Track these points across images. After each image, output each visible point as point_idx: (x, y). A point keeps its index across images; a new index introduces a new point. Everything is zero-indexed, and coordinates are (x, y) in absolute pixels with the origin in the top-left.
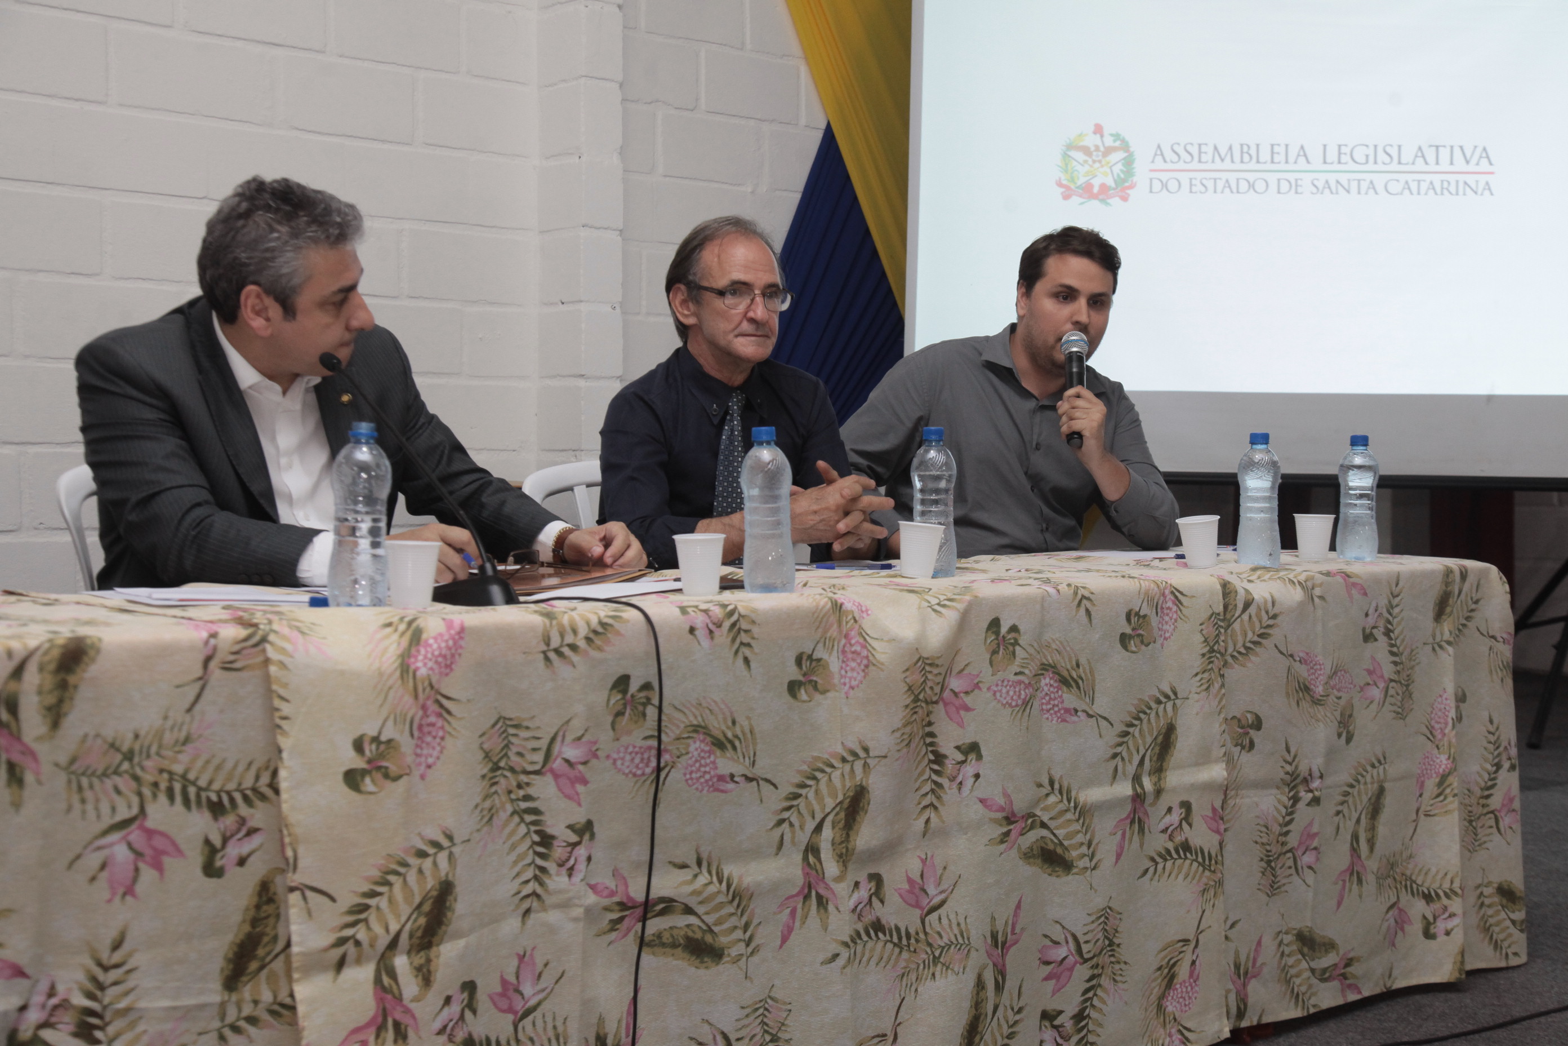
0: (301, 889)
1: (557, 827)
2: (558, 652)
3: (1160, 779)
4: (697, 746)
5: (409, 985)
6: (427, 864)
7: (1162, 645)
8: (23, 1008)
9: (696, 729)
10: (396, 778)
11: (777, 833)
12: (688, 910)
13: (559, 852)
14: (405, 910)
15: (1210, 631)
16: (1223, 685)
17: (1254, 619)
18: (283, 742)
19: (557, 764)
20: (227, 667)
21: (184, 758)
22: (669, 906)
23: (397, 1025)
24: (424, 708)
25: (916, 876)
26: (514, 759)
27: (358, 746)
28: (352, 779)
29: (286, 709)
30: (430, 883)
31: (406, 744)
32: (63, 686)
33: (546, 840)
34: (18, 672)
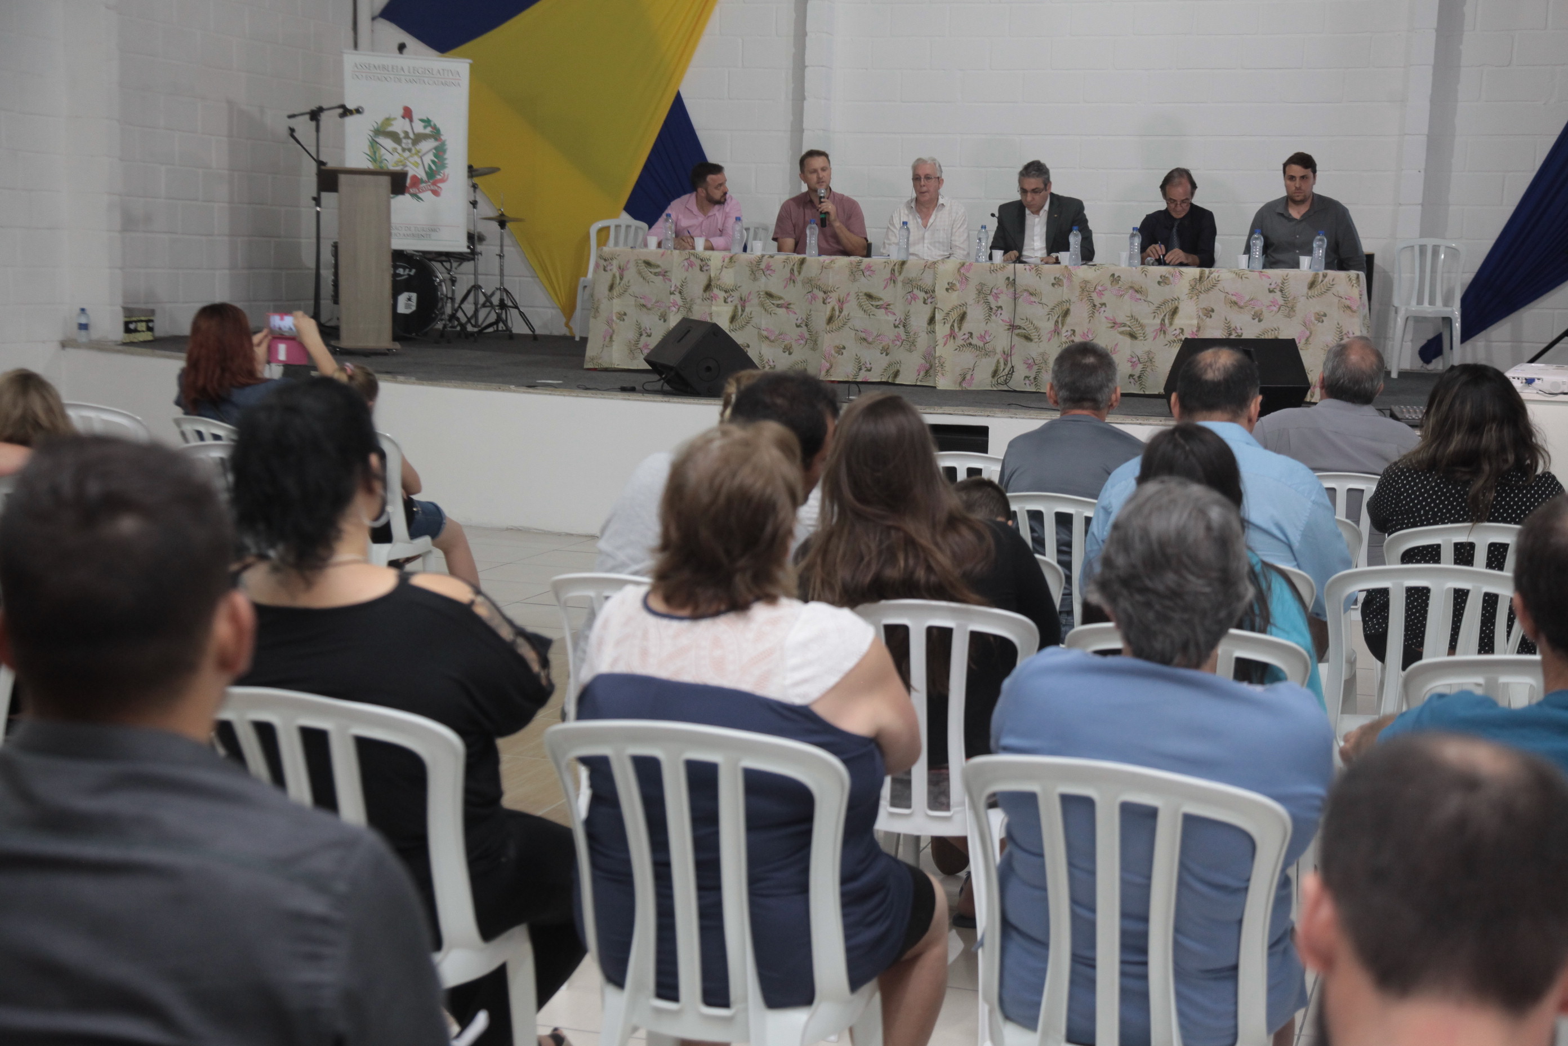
0: (938, 308)
1: (993, 306)
2: (993, 271)
3: (1172, 321)
4: (1025, 294)
5: (956, 329)
6: (961, 308)
7: (1175, 285)
8: (896, 320)
9: (1025, 290)
10: (956, 291)
11: (1048, 316)
12: (1024, 329)
13: (994, 311)
14: (956, 315)
15: (1193, 283)
16: (1198, 298)
17: (1211, 281)
18: (936, 282)
19: (993, 293)
20: (929, 268)
21: (920, 282)
22: (1020, 328)
23: (954, 336)
24: (962, 278)
25: (1086, 332)
26: (984, 291)
27: (948, 284)
28: (947, 290)
29: (937, 276)
30: (962, 311)
31: (958, 285)
32: (901, 268)
33: (991, 309)
34: (895, 265)
